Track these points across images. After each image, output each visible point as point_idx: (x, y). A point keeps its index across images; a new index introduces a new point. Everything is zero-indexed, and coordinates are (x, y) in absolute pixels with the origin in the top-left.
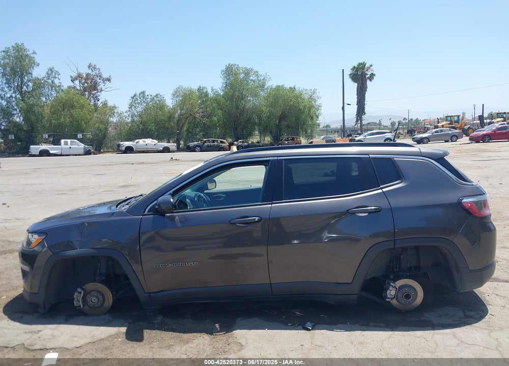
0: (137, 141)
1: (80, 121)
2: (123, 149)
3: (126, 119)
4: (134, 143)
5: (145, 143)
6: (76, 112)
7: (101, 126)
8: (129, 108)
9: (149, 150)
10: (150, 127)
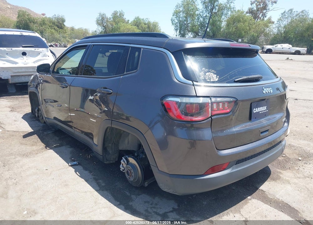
0: (276, 45)
1: (241, 31)
2: (265, 50)
3: (274, 30)
4: (274, 46)
5: (282, 47)
6: (240, 25)
7: (255, 34)
8: (277, 21)
9: (283, 52)
10: (290, 35)
